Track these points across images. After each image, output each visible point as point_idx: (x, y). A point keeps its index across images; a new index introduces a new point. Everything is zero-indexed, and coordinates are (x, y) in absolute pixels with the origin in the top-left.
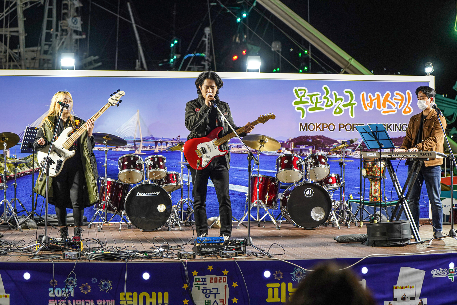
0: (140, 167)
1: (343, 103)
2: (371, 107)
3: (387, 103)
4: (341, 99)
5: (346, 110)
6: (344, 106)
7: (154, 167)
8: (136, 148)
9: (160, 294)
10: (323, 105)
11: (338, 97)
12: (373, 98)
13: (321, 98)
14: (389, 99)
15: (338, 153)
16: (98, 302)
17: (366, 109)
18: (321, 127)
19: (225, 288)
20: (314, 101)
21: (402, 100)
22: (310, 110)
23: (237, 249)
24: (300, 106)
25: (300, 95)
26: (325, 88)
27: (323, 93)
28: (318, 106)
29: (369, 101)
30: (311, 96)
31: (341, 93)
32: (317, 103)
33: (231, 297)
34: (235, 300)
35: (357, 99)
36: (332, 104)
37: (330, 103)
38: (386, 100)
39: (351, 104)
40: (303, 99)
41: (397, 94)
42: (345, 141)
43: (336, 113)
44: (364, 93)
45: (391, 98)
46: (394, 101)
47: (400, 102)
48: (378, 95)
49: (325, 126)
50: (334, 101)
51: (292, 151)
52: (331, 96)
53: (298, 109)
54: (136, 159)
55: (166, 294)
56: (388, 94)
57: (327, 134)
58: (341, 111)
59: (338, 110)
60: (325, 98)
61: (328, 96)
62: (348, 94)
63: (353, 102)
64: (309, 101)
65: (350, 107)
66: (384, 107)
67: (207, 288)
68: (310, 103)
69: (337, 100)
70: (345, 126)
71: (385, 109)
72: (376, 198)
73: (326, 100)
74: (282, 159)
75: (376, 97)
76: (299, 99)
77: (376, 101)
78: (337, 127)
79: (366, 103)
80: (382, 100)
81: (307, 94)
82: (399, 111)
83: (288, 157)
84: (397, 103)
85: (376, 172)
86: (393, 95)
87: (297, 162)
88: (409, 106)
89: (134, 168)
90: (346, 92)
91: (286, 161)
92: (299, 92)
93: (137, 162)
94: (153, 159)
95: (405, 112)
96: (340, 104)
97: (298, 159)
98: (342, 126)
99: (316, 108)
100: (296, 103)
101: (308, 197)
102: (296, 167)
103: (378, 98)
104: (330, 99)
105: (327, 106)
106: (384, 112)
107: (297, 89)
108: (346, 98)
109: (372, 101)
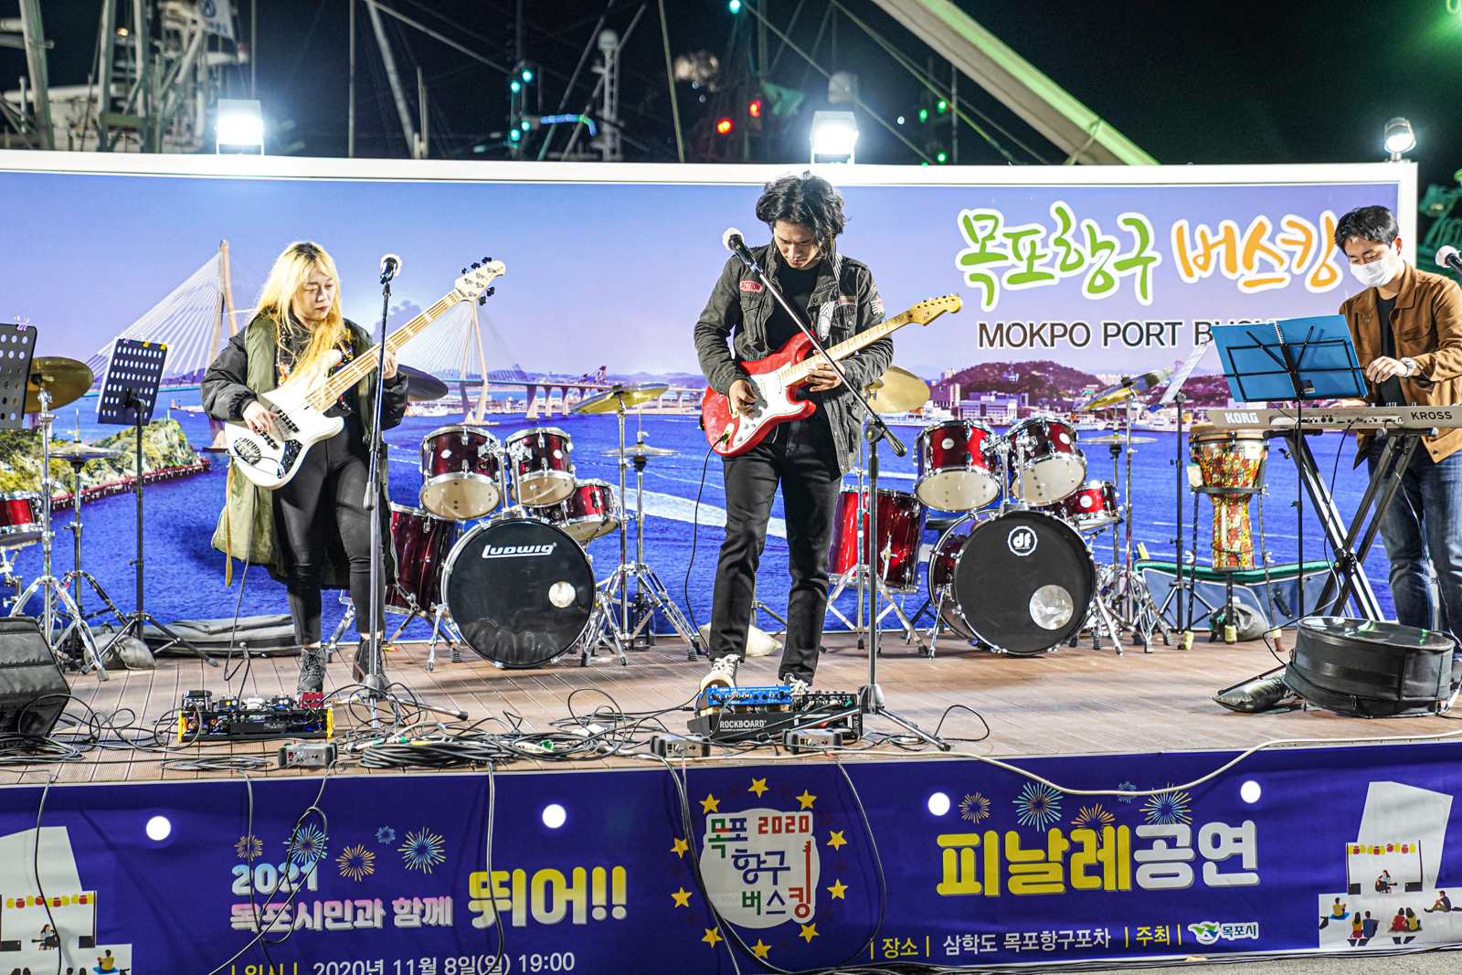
0: (491, 466)
1: (1116, 258)
2: (1204, 267)
3: (1258, 254)
4: (1110, 246)
5: (1126, 281)
6: (1120, 266)
7: (535, 465)
8: (467, 405)
9: (599, 873)
10: (1051, 264)
11: (1100, 238)
12: (1211, 240)
13: (1045, 244)
14: (1264, 241)
15: (1099, 415)
16: (396, 904)
17: (1190, 274)
18: (1046, 334)
19: (808, 849)
20: (1025, 254)
21: (1307, 245)
22: (1012, 280)
23: (835, 724)
24: (981, 268)
25: (980, 235)
26: (1060, 211)
27: (1051, 227)
28: (1037, 268)
29: (1200, 250)
30: (1016, 237)
31: (1109, 227)
32: (1032, 257)
33: (826, 881)
34: (838, 890)
35: (1162, 244)
36: (1081, 261)
37: (1073, 258)
38: (1253, 245)
39: (1141, 261)
40: (991, 247)
41: (1291, 224)
42: (1133, 376)
43: (1092, 289)
44: (1184, 223)
45: (1272, 239)
46: (1279, 248)
47: (1299, 249)
48: (1228, 229)
49: (1059, 330)
50: (1086, 252)
51: (955, 412)
52: (1078, 236)
53: (974, 277)
54: (477, 440)
55: (619, 873)
56: (1261, 227)
57: (1063, 355)
58: (1109, 282)
59: (1100, 281)
60: (1059, 242)
61: (1068, 237)
62: (1133, 229)
63: (1148, 253)
64: (1009, 252)
65: (1138, 270)
66: (1249, 265)
67: (748, 853)
68: (1012, 260)
69: (1096, 248)
70: (1121, 331)
71: (1252, 275)
72: (1235, 556)
73: (1062, 250)
74: (937, 435)
75: (1221, 236)
76: (975, 248)
77: (1222, 248)
78: (1098, 335)
79: (1190, 255)
80: (1240, 246)
81: (1001, 230)
82: (1298, 280)
83: (954, 430)
84: (1291, 254)
85: (1235, 475)
86: (1277, 229)
87: (984, 445)
88: (1330, 261)
89: (473, 468)
90: (1127, 222)
91: (947, 444)
92: (976, 225)
93: (482, 450)
94: (532, 441)
95: (1316, 282)
96: (1107, 260)
97: (983, 433)
98: (1112, 330)
99: (1031, 275)
100: (968, 260)
101: (1019, 554)
102: (981, 460)
103: (1229, 239)
104: (1074, 245)
105: (1064, 267)
106: (1247, 284)
107: (971, 214)
108: (1127, 242)
109: (1208, 248)
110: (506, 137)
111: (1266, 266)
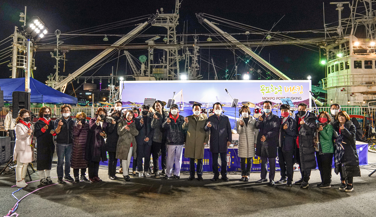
0: (206, 113)
1: (278, 90)
2: (288, 91)
3: (294, 90)
4: (277, 89)
5: (279, 93)
6: (278, 91)
7: (211, 113)
8: (206, 106)
9: (206, 160)
10: (271, 91)
11: (276, 88)
12: (289, 88)
13: (270, 89)
14: (294, 88)
15: (276, 107)
16: (184, 162)
17: (286, 92)
18: (270, 98)
19: (230, 158)
20: (268, 89)
21: (299, 89)
22: (266, 92)
23: (235, 144)
24: (263, 91)
25: (263, 88)
26: (271, 85)
27: (271, 87)
28: (269, 91)
29: (287, 89)
30: (267, 88)
32: (268, 90)
33: (232, 162)
34: (233, 163)
35: (283, 89)
36: (274, 90)
37: (273, 90)
38: (293, 89)
40: (264, 89)
41: (297, 87)
42: (278, 103)
43: (275, 93)
44: (285, 86)
45: (295, 88)
46: (296, 89)
47: (298, 89)
48: (290, 87)
49: (271, 98)
50: (274, 89)
51: (260, 107)
52: (274, 88)
53: (262, 92)
54: (205, 110)
55: (208, 160)
56: (294, 87)
57: (272, 101)
58: (277, 93)
59: (276, 93)
60: (271, 88)
61: (272, 88)
62: (280, 87)
63: (281, 90)
64: (266, 89)
65: (280, 91)
66: (293, 91)
68: (266, 90)
69: (276, 89)
70: (279, 98)
71: (293, 92)
73: (272, 89)
74: (255, 110)
75: (290, 88)
76: (262, 89)
77: (290, 89)
78: (276, 99)
79: (286, 90)
80: (292, 89)
81: (265, 87)
82: (298, 93)
83: (258, 109)
84: (298, 90)
86: (296, 87)
87: (261, 111)
88: (302, 91)
89: (204, 113)
90: (279, 86)
91: (257, 111)
92: (262, 87)
93: (205, 111)
94: (211, 110)
95: (300, 93)
96: (277, 90)
97: (261, 110)
98: (277, 98)
99: (268, 92)
100: (261, 90)
102: (260, 112)
104: (273, 89)
105: (272, 91)
106: (293, 93)
107: (262, 85)
108: (279, 88)
109: (288, 89)
110: (225, 76)
111: (294, 91)
